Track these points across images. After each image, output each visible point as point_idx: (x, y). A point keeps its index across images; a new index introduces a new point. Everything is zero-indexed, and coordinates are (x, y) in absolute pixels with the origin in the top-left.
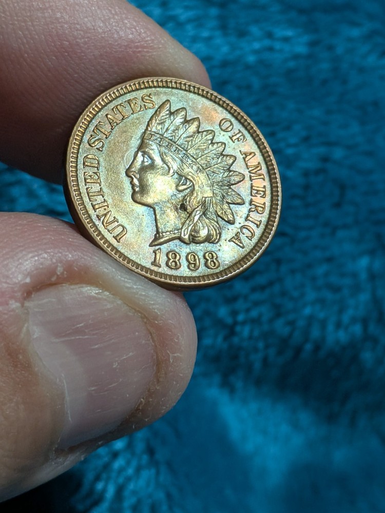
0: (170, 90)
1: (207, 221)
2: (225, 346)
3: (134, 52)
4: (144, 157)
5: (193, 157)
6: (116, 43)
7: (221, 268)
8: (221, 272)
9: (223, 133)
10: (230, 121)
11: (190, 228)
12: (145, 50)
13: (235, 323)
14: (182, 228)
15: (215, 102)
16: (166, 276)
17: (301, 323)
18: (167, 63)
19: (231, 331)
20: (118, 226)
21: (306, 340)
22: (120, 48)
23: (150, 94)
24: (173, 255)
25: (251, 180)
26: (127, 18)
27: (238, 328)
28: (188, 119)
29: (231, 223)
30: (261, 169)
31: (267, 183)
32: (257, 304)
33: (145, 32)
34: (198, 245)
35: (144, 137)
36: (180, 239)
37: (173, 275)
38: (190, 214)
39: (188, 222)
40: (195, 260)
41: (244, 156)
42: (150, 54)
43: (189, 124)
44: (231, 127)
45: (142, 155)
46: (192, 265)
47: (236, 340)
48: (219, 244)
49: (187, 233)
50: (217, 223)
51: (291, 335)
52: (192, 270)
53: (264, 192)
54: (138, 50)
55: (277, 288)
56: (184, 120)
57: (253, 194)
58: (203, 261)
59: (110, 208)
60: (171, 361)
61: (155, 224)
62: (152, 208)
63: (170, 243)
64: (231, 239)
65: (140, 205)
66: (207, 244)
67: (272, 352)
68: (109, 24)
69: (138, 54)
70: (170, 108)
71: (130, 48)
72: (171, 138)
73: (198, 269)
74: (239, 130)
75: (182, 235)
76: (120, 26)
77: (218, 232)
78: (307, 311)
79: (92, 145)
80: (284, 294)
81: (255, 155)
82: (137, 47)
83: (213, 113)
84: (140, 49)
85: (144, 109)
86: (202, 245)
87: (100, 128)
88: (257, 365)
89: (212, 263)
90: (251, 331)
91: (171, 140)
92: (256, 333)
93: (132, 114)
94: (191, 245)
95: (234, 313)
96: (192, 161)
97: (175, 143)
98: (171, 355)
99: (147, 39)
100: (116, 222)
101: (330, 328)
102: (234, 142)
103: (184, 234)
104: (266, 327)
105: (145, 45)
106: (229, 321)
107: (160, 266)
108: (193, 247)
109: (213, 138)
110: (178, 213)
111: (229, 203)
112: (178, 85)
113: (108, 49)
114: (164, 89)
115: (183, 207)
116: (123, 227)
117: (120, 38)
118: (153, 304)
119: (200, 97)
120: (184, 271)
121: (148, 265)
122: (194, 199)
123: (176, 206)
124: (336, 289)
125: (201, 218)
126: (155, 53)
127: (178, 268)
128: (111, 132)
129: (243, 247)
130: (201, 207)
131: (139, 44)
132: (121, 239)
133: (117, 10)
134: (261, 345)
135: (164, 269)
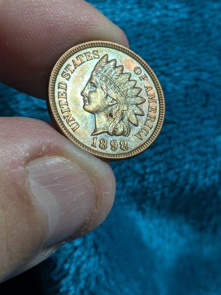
0: (109, 49)
1: (123, 124)
2: (139, 186)
3: (89, 28)
4: (91, 85)
5: (118, 88)
6: (79, 24)
7: (129, 151)
8: (129, 152)
9: (135, 75)
10: (140, 69)
11: (113, 127)
12: (95, 27)
13: (145, 173)
14: (109, 127)
15: (133, 57)
16: (98, 152)
17: (183, 174)
18: (107, 34)
19: (143, 178)
20: (74, 123)
21: (186, 184)
22: (81, 26)
23: (97, 50)
24: (103, 141)
25: (149, 102)
26: (84, 9)
27: (147, 176)
28: (117, 65)
29: (136, 125)
30: (155, 97)
31: (158, 105)
32: (157, 162)
33: (94, 17)
34: (117, 137)
35: (92, 74)
36: (108, 132)
37: (102, 153)
38: (114, 119)
39: (112, 123)
40: (115, 145)
41: (146, 88)
42: (98, 29)
43: (117, 68)
44: (140, 72)
45: (91, 84)
46: (113, 148)
47: (145, 183)
48: (129, 137)
49: (112, 129)
50: (129, 125)
51: (177, 181)
52: (113, 150)
53: (156, 109)
54: (91, 27)
55: (169, 153)
56: (115, 67)
57: (149, 110)
58: (119, 146)
59: (71, 113)
60: (104, 196)
61: (95, 123)
62: (94, 114)
63: (102, 134)
64: (136, 134)
65: (88, 112)
66: (122, 136)
67: (166, 190)
68: (75, 13)
69: (91, 29)
70: (108, 59)
71: (87, 26)
72: (107, 76)
73: (116, 150)
74: (145, 74)
75: (109, 131)
76: (81, 14)
77: (129, 130)
78: (187, 167)
79: (64, 77)
80: (173, 157)
81: (152, 88)
82: (90, 25)
83: (131, 63)
84: (92, 27)
85: (94, 58)
86: (120, 137)
87: (68, 67)
88: (158, 198)
89: (124, 147)
90: (154, 178)
91: (107, 77)
92: (157, 179)
93: (87, 61)
94: (113, 136)
95: (144, 168)
96: (118, 90)
97: (109, 79)
98: (103, 193)
99: (95, 21)
100: (73, 121)
101: (200, 177)
102: (141, 81)
103: (110, 130)
104: (162, 176)
105: (95, 24)
106: (141, 172)
107: (96, 147)
108: (114, 137)
109: (130, 77)
110: (108, 118)
111: (136, 115)
112: (113, 46)
113: (75, 27)
114: (105, 48)
115: (111, 115)
116: (77, 124)
117: (81, 20)
118: (94, 166)
119: (125, 54)
120: (109, 150)
121: (89, 146)
122: (117, 111)
123: (107, 114)
124: (204, 154)
125: (120, 122)
126: (100, 28)
127: (106, 149)
128: (74, 70)
129: (142, 140)
130: (121, 116)
131: (91, 24)
132: (76, 130)
133: (79, 5)
134: (160, 186)
135: (98, 149)
